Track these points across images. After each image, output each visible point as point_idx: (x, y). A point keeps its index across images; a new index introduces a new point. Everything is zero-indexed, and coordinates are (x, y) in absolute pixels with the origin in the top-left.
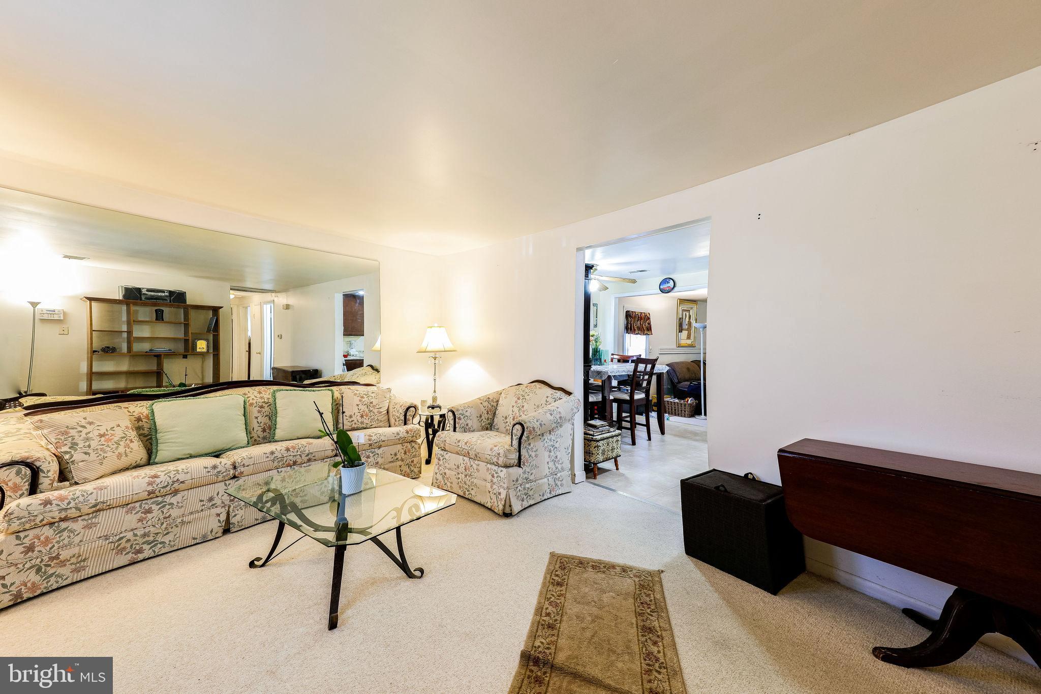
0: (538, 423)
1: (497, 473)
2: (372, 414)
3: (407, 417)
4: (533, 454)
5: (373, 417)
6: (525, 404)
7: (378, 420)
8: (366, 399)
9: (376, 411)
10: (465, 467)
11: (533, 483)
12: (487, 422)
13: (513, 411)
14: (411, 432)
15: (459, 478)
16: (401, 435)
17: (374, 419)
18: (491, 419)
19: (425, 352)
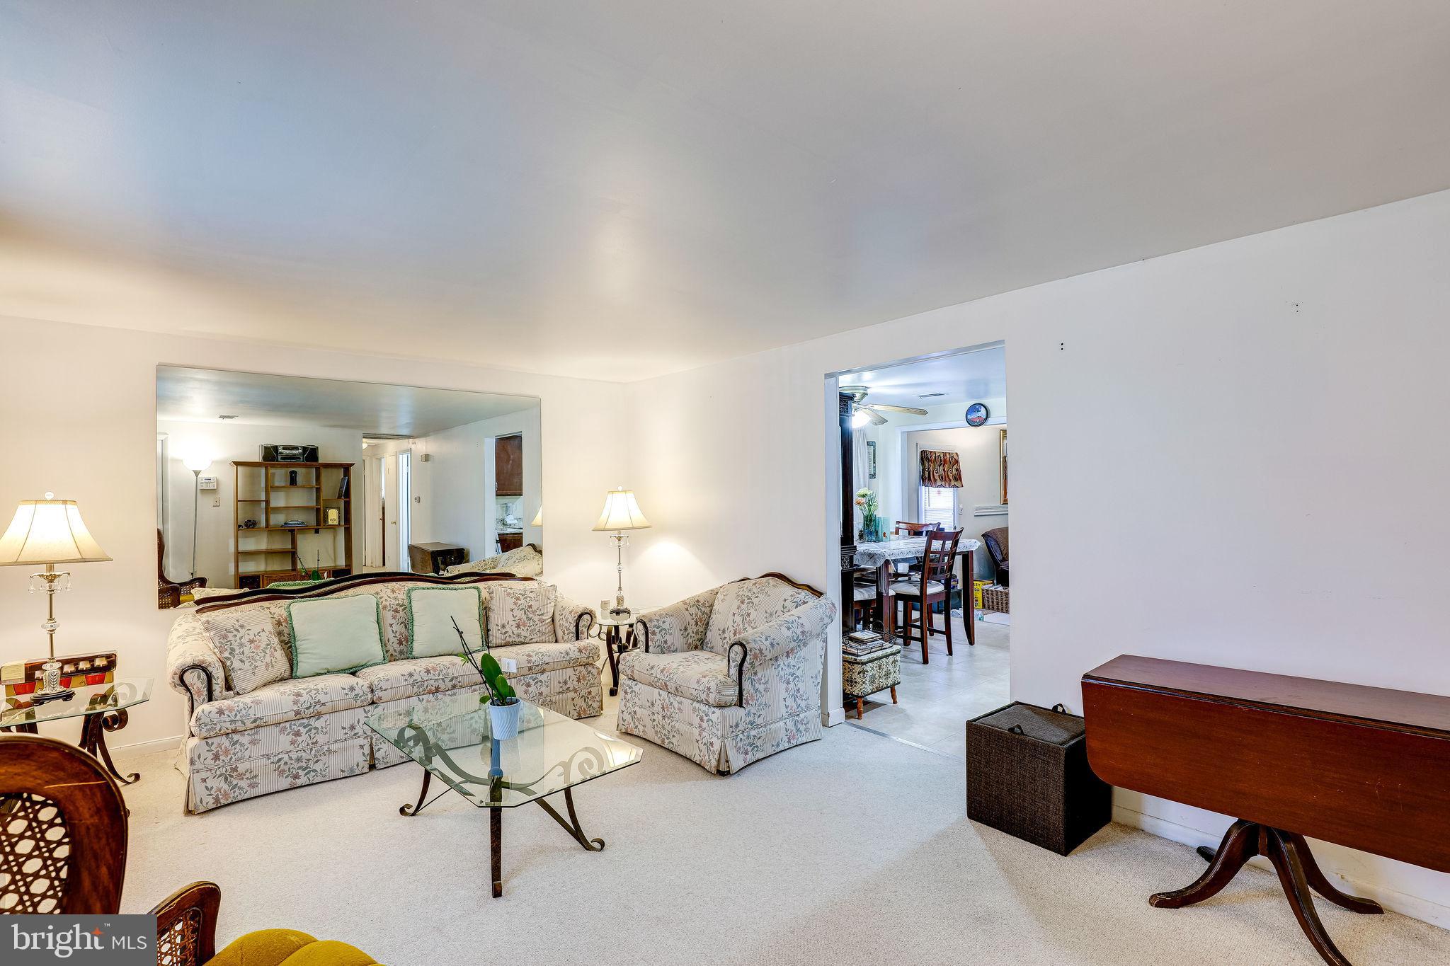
0: (768, 643)
1: (707, 715)
2: (532, 623)
3: (580, 629)
4: (761, 688)
5: (533, 627)
6: (752, 611)
7: (539, 631)
8: (522, 601)
9: (536, 618)
10: (663, 705)
11: (761, 729)
12: (696, 637)
13: (734, 622)
14: (586, 650)
15: (654, 720)
16: (572, 655)
17: (535, 629)
18: (702, 632)
19: (604, 530)
